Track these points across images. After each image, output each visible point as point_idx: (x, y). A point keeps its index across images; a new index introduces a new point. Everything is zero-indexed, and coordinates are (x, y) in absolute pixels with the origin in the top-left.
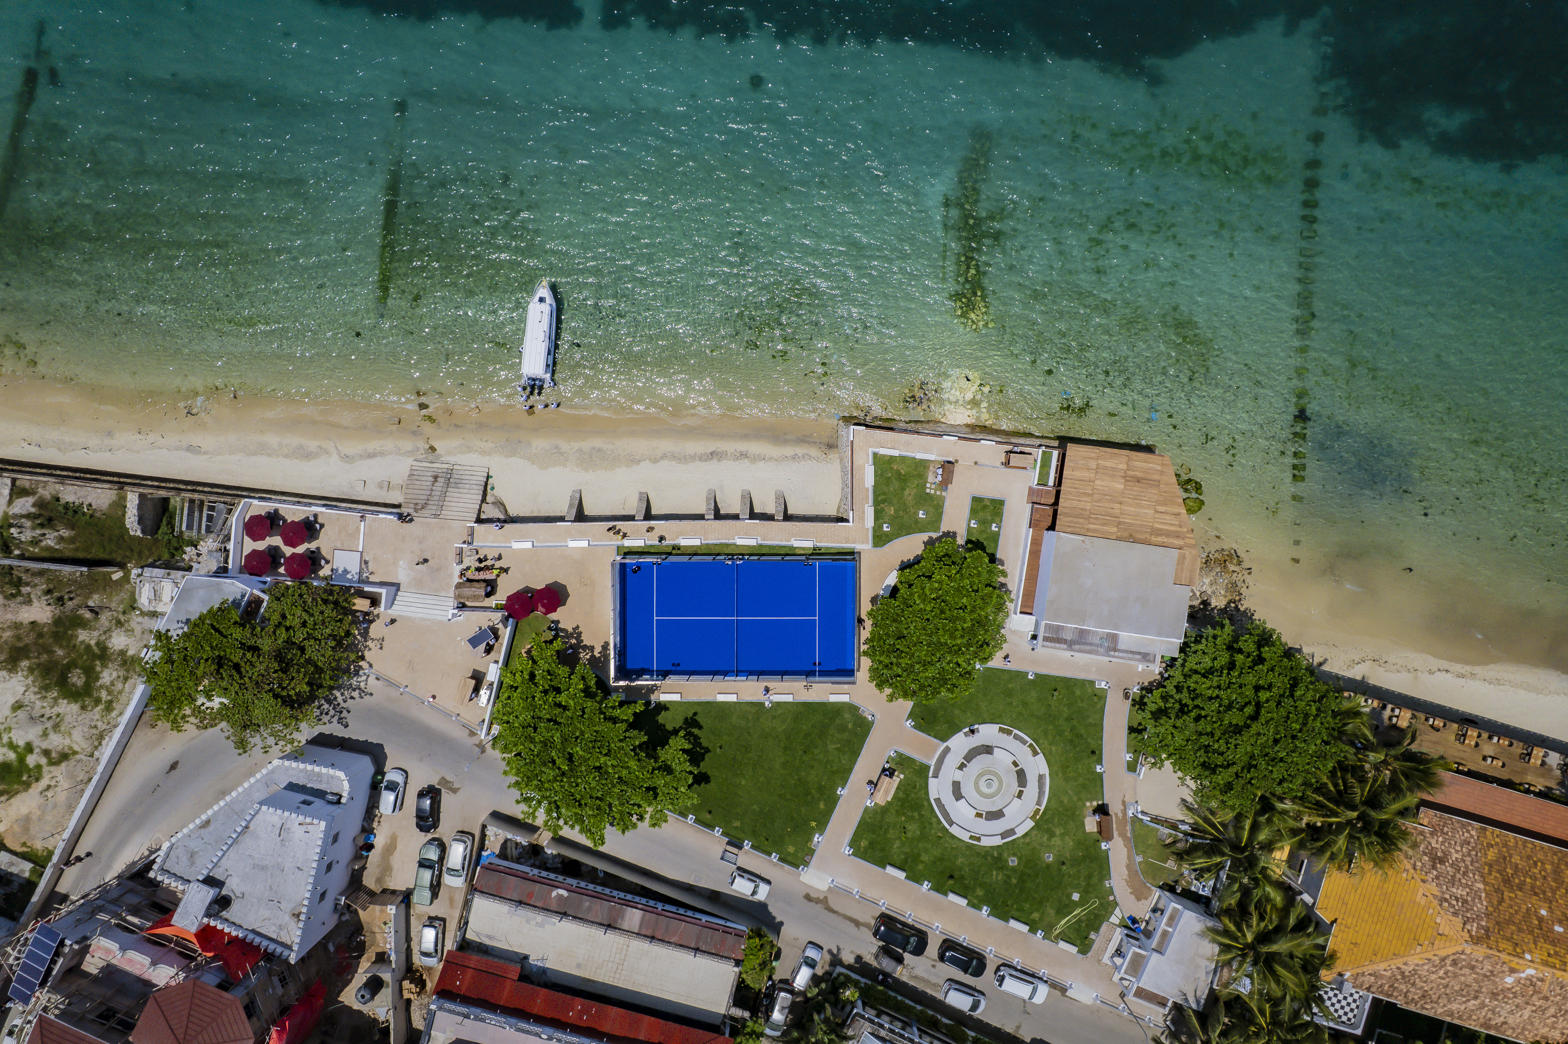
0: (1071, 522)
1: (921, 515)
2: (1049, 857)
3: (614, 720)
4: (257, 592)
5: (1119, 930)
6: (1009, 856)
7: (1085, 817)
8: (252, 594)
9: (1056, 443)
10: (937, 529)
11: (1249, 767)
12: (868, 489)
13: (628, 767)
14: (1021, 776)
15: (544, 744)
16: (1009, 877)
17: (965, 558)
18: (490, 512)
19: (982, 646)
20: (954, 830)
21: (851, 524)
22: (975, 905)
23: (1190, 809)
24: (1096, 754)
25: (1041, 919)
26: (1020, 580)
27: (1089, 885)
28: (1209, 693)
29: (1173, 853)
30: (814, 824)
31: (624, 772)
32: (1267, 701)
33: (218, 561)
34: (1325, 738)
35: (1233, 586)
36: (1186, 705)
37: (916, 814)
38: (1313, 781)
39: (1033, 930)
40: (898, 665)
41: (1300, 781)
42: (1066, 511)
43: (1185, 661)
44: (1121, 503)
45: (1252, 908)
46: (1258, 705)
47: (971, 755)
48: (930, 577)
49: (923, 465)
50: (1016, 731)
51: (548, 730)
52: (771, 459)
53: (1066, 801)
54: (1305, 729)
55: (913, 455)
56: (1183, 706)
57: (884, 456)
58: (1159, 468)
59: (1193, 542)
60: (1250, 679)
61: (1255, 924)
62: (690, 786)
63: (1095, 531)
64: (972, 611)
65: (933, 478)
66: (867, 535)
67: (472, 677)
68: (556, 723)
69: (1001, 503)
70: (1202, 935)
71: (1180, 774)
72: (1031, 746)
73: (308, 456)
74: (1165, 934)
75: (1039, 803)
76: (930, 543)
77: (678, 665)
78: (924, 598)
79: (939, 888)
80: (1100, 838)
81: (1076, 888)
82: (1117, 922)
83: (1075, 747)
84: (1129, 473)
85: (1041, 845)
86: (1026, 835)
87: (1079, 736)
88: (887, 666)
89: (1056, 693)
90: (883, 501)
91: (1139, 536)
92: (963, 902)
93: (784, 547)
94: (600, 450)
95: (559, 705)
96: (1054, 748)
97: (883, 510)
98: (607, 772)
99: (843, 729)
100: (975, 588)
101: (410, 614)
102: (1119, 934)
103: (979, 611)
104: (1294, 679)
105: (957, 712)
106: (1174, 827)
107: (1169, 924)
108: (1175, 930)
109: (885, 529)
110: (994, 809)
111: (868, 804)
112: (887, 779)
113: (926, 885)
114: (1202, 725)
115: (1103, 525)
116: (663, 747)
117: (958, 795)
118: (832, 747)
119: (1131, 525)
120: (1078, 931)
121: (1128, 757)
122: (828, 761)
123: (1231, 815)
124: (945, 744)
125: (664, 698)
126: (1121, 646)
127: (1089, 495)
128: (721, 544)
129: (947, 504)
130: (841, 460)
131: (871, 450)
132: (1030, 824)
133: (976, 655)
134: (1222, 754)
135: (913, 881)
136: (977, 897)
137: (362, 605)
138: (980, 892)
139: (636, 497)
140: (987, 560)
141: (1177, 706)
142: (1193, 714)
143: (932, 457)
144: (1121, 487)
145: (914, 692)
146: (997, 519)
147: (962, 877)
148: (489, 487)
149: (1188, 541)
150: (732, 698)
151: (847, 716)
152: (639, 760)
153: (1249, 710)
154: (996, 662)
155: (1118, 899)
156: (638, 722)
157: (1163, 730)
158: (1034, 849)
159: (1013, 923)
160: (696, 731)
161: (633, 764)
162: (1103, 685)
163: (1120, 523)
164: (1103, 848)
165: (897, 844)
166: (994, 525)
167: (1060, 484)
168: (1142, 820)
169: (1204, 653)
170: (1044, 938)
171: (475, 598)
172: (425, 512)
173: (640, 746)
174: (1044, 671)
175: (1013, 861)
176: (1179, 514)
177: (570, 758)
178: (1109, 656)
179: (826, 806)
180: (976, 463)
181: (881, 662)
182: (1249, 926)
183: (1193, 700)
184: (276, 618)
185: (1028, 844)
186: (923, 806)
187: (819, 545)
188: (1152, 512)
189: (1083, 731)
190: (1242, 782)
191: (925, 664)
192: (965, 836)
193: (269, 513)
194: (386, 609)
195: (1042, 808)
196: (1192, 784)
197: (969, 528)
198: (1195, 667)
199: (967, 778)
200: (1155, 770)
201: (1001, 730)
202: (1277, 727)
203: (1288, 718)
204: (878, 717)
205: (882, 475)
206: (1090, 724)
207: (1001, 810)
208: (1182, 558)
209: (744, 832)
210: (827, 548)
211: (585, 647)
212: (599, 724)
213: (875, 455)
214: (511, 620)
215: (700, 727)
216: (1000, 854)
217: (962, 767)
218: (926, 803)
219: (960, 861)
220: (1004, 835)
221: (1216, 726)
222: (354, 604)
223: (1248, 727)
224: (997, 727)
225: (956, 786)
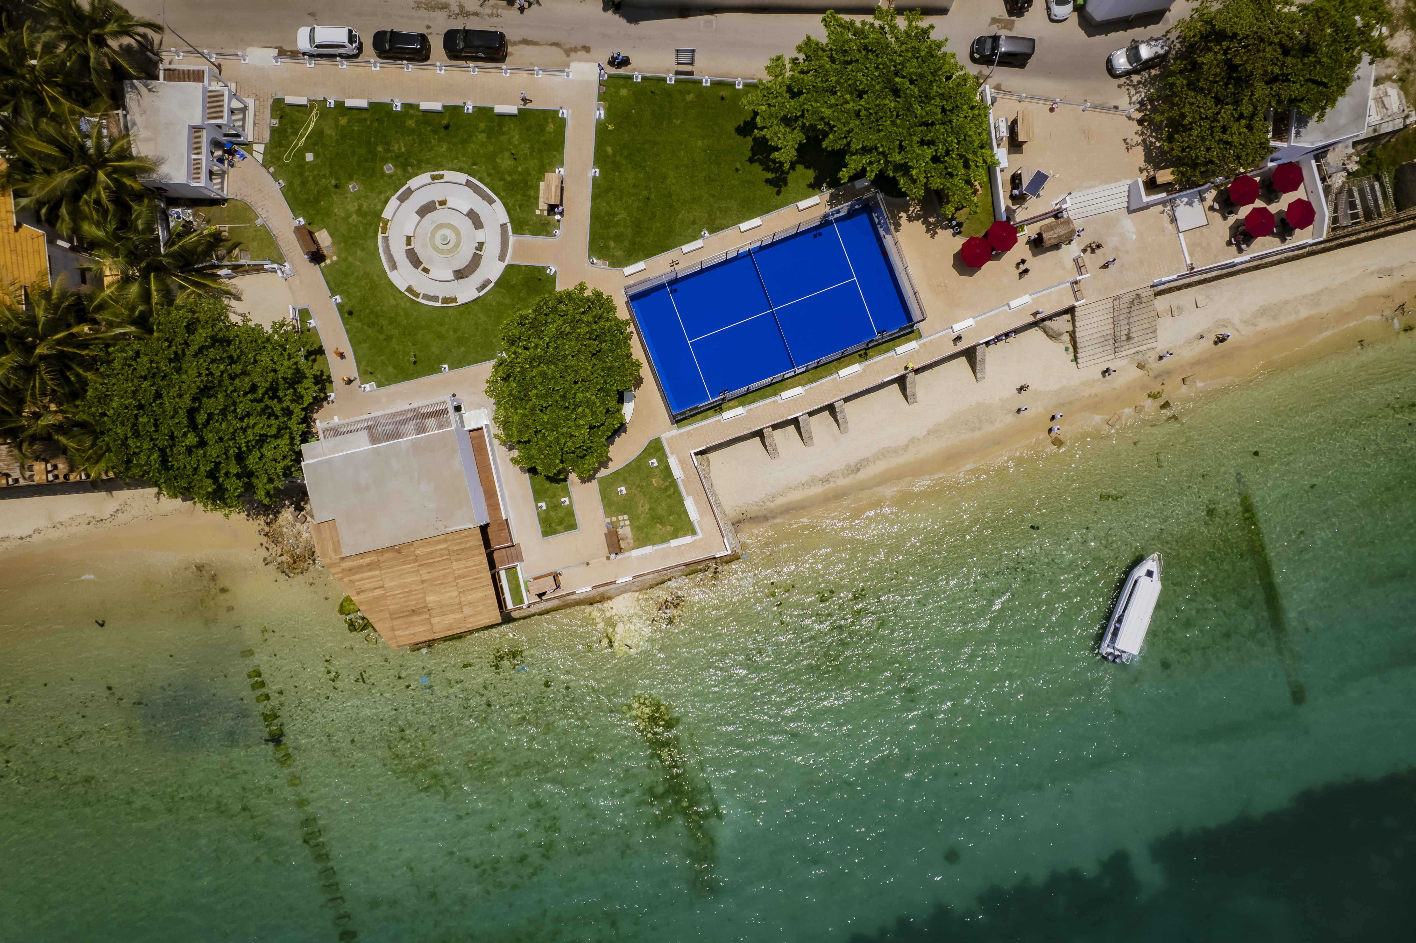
0: (466, 542)
1: (623, 490)
2: (354, 187)
3: (865, 150)
4: (1284, 145)
5: (250, 139)
6: (395, 172)
7: (333, 244)
8: (1287, 140)
9: (515, 615)
10: (601, 481)
11: (177, 358)
12: (688, 494)
13: (831, 107)
14: (415, 260)
15: (929, 98)
16: (388, 151)
17: (562, 462)
18: (1062, 324)
19: (509, 376)
20: (462, 177)
21: (692, 452)
22: (410, 108)
23: (228, 293)
24: (347, 313)
25: (336, 120)
26: (495, 462)
27: (301, 174)
28: (252, 421)
29: (227, 240)
30: (610, 127)
31: (832, 100)
32: (185, 435)
33: (1327, 164)
34: (105, 418)
35: (275, 538)
36: (272, 398)
37: (509, 179)
38: (102, 369)
39: (340, 104)
40: (588, 324)
41: (116, 365)
42: (477, 551)
43: (292, 444)
44: (423, 582)
45: (111, 207)
46: (193, 425)
47: (476, 261)
48: (591, 428)
49: (641, 541)
50: (439, 304)
51: (929, 113)
52: (796, 488)
53: (359, 252)
54: (132, 420)
55: (656, 547)
56: (275, 396)
57: (685, 535)
58: (398, 633)
59: (333, 570)
60: (214, 451)
61: (102, 193)
62: (756, 114)
63: (439, 542)
64: (533, 409)
65: (626, 531)
66: (671, 448)
67: (1021, 144)
68: (926, 124)
69: (546, 533)
70: (158, 162)
71: (252, 324)
72: (417, 295)
73: (1263, 311)
74: (198, 150)
75: (386, 240)
76: (604, 463)
77: (815, 236)
78: (589, 404)
79: (453, 111)
80: (308, 227)
81: (312, 166)
82: (255, 147)
83: (372, 312)
84: (426, 616)
85: (367, 197)
86: (386, 202)
87: (372, 325)
88: (600, 318)
89: (413, 359)
90: (667, 489)
91: (391, 555)
92: (424, 106)
93: (751, 402)
94: (973, 430)
95: (930, 143)
96: (393, 302)
97: (665, 479)
98: (851, 93)
99: (619, 238)
100: (539, 436)
101: (1108, 186)
102: (249, 135)
103: (526, 412)
104: (168, 469)
105: (507, 301)
106: (237, 269)
107: (198, 161)
108: (189, 157)
109: (654, 461)
110: (429, 216)
111: (562, 170)
112: (553, 202)
113: (469, 108)
114: (246, 383)
115: (432, 552)
116: (800, 144)
117: (473, 216)
118: (623, 215)
119: (403, 563)
120: (293, 122)
121: (312, 323)
122: (621, 199)
123: (178, 301)
124: (506, 263)
125: (815, 200)
126: (364, 434)
127: (459, 577)
128: (816, 381)
129: (601, 511)
130: (725, 514)
131: (700, 535)
132: (386, 214)
133: (512, 364)
134: (213, 361)
135: (484, 108)
136: (411, 117)
137: (1165, 176)
138: (411, 123)
139: (919, 396)
140: (539, 468)
141: (281, 394)
142: (261, 391)
143: (636, 553)
144: (430, 599)
145: (560, 302)
146: (543, 515)
147: (435, 131)
148: (1071, 349)
149: (338, 569)
150: (744, 226)
151: (619, 253)
152: (822, 119)
153: (201, 418)
154: (486, 369)
155: (264, 171)
156: (839, 157)
157: (286, 363)
158: (372, 190)
159: (363, 103)
160: (770, 175)
161: (827, 112)
162: (368, 387)
163: (416, 560)
164: (301, 219)
165: (516, 140)
166: (544, 508)
167: (493, 577)
168: (273, 262)
169: (275, 460)
170: (325, 100)
171: (1050, 228)
172: (1127, 299)
173: (826, 135)
174: (434, 378)
175: (389, 169)
176: (358, 593)
177: (896, 92)
178: (372, 419)
179: (605, 151)
180: (588, 564)
181: (607, 320)
182: (106, 188)
183: (267, 407)
184: (1257, 124)
185: (381, 193)
186: (504, 190)
187: (718, 418)
188: (388, 585)
189: (370, 331)
190: (179, 339)
191: (560, 335)
192: (449, 175)
193: (1291, 235)
194: (1137, 181)
195: (380, 236)
196: (234, 318)
197: (568, 494)
198: (279, 441)
199: (470, 236)
200: (278, 319)
201: (454, 300)
202: (164, 411)
203: (156, 425)
204: (587, 265)
205: (679, 515)
206: (365, 341)
207: (422, 217)
208: (337, 549)
209: (680, 91)
210: (706, 418)
211: (917, 218)
212: (880, 140)
213: (694, 533)
214: (1004, 219)
215: (767, 181)
216: (405, 171)
217: (480, 246)
218: (503, 194)
219: (444, 147)
220: (409, 192)
221: (231, 388)
222: (1172, 173)
223: (194, 400)
224: (460, 302)
225: (478, 224)
